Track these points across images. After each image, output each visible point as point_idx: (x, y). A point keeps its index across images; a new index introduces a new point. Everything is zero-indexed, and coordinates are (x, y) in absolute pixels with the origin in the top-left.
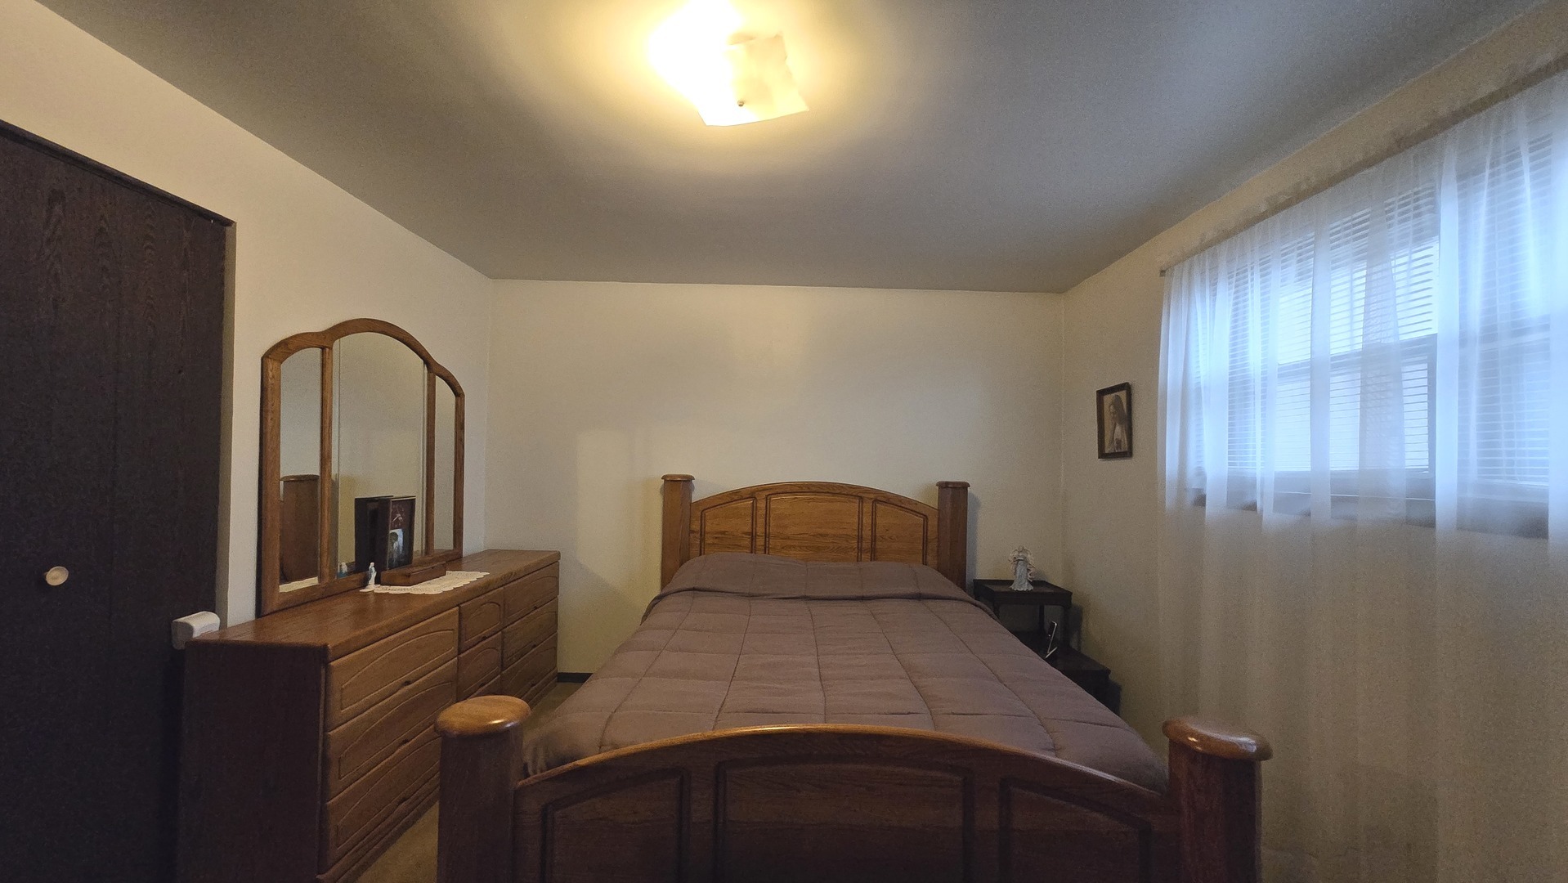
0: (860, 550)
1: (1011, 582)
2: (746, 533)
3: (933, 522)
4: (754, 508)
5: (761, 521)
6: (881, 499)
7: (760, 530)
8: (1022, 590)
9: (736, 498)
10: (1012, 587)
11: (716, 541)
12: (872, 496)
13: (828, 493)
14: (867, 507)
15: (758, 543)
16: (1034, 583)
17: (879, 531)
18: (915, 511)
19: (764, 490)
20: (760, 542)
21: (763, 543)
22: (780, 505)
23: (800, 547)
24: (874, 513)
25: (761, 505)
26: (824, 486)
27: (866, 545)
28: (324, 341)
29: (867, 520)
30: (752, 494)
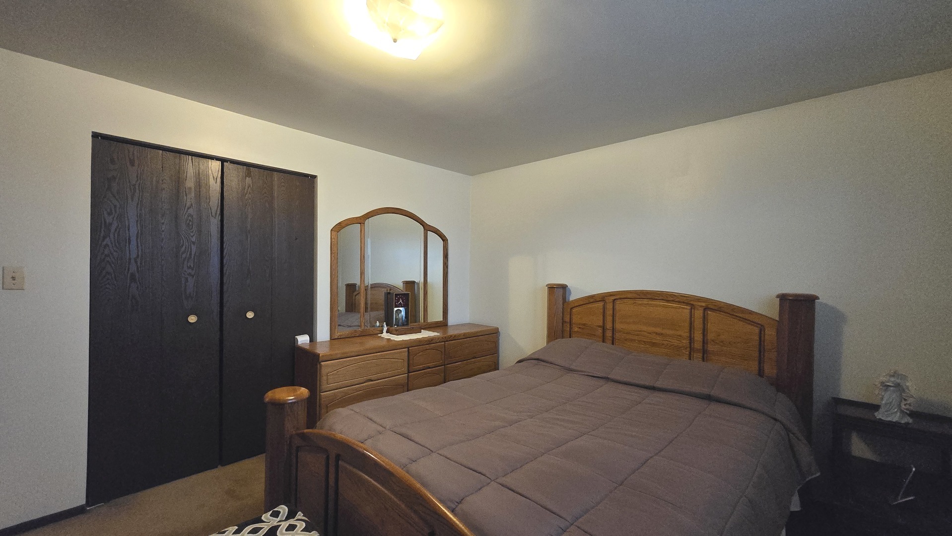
0: (692, 350)
1: (876, 407)
2: (599, 326)
3: (770, 333)
4: (604, 308)
5: (609, 319)
6: (711, 307)
7: (609, 325)
8: (889, 419)
9: (592, 301)
10: (876, 414)
11: (580, 330)
12: (704, 304)
13: (663, 300)
14: (699, 313)
15: (607, 334)
16: (912, 414)
17: (711, 336)
18: (749, 320)
19: (611, 295)
20: (609, 334)
21: (611, 335)
22: (623, 308)
23: (639, 341)
24: (705, 319)
25: (610, 306)
26: (659, 294)
27: (698, 345)
28: (361, 221)
29: (698, 323)
30: (602, 298)
